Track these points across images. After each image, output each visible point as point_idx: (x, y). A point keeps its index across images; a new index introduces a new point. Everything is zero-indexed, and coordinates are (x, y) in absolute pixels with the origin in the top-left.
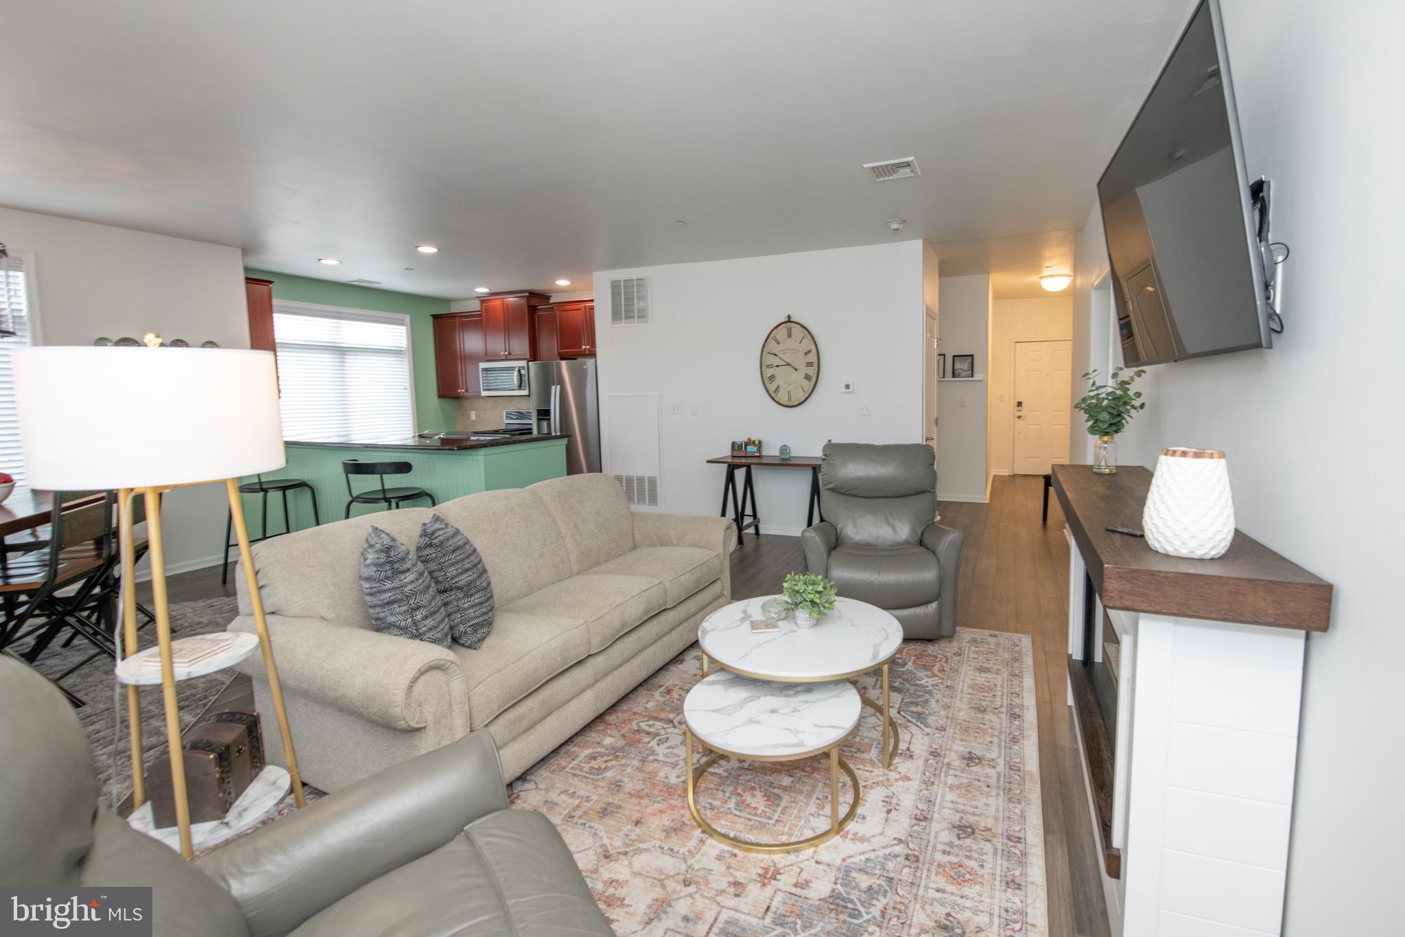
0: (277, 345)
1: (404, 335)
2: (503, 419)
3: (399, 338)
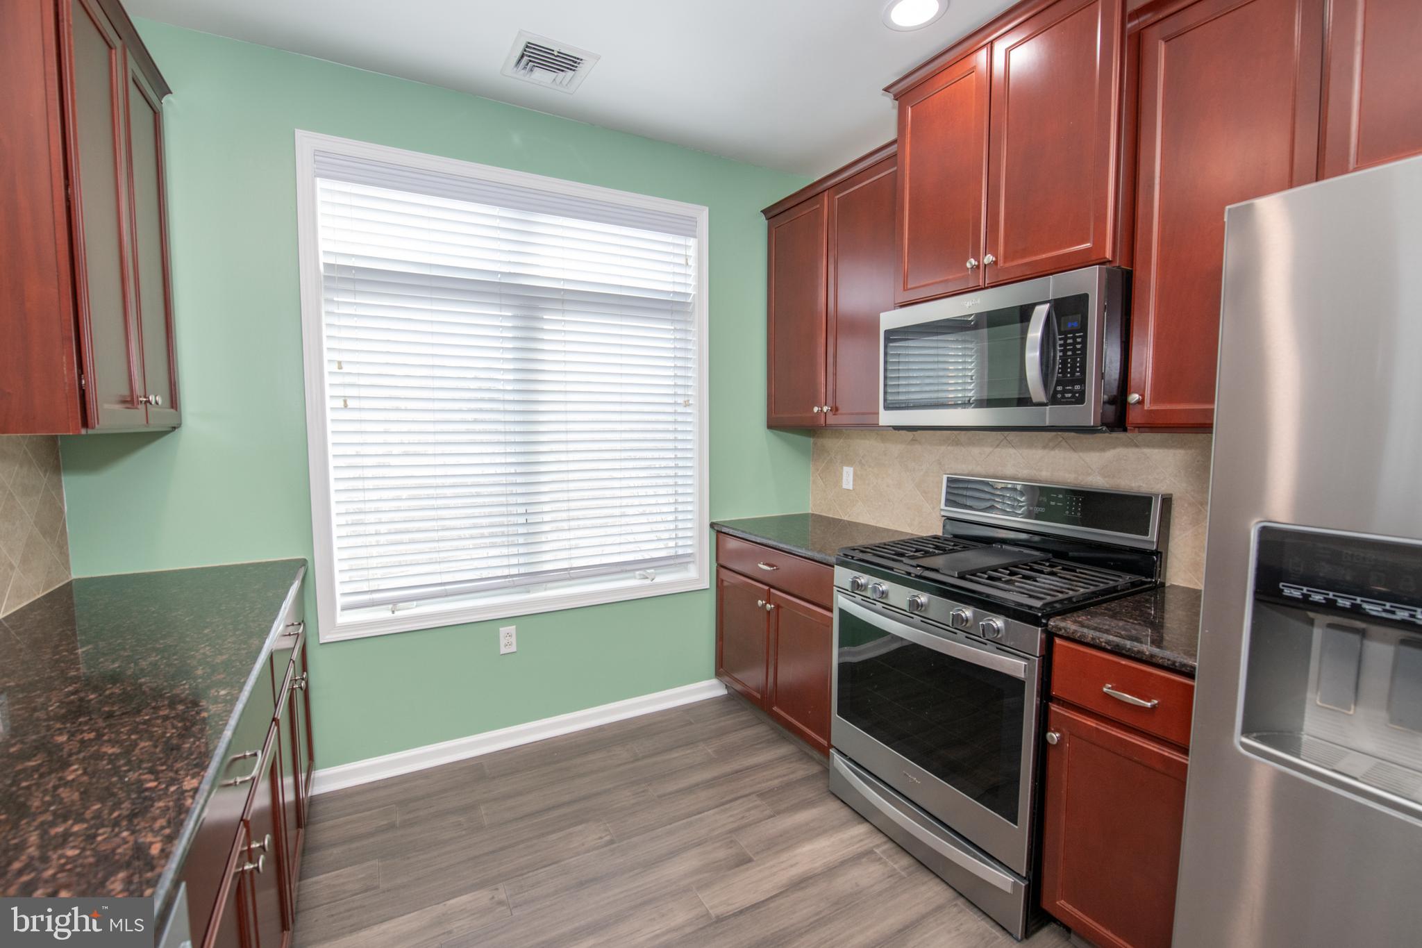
1: (691, 262)
2: (943, 506)
3: (677, 270)
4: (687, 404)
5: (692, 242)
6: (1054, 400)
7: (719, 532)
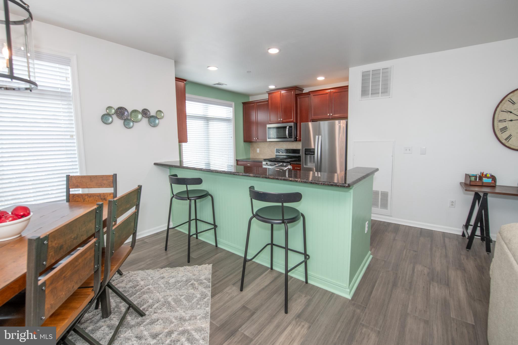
0: (187, 116)
1: (231, 112)
2: (275, 153)
3: (230, 113)
4: (231, 138)
5: (232, 108)
6: (290, 138)
7: (237, 161)
